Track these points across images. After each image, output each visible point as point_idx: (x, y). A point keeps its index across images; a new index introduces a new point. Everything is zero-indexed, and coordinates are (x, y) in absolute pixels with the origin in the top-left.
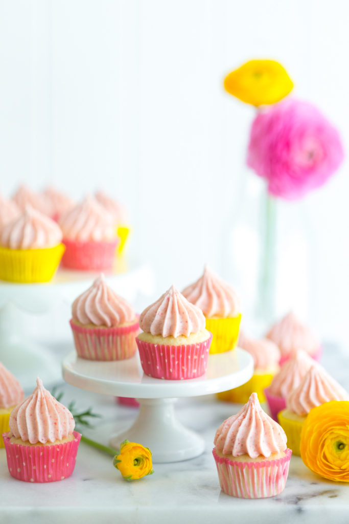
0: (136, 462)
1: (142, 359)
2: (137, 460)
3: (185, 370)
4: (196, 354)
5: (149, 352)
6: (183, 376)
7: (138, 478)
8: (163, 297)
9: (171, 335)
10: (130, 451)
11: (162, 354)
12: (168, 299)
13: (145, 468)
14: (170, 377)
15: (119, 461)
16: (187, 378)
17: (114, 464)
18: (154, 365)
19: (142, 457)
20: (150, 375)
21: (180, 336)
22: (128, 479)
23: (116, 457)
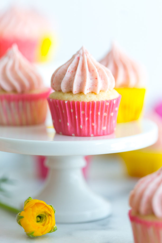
0: (39, 219)
1: (53, 118)
2: (40, 217)
3: (95, 127)
4: (106, 112)
5: (59, 109)
6: (93, 133)
7: (41, 234)
8: (73, 57)
9: (81, 92)
10: (33, 207)
11: (72, 111)
12: (79, 59)
13: (47, 224)
14: (80, 134)
15: (22, 217)
16: (97, 135)
17: (17, 221)
18: (65, 122)
19: (45, 214)
20: (61, 133)
21: (89, 93)
22: (31, 236)
23: (20, 214)
